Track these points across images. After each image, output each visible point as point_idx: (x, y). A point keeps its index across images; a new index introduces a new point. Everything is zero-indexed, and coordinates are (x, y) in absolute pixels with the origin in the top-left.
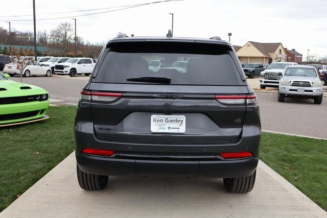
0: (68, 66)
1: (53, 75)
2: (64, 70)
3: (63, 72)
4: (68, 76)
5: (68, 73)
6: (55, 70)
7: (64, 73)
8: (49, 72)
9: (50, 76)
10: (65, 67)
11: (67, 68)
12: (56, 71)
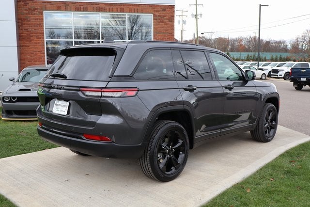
0: (283, 70)
1: (268, 78)
2: (278, 74)
3: (277, 76)
4: (283, 79)
5: (283, 76)
6: (271, 73)
7: (279, 76)
8: (264, 75)
9: (265, 79)
10: (281, 71)
11: (282, 72)
12: (272, 75)
